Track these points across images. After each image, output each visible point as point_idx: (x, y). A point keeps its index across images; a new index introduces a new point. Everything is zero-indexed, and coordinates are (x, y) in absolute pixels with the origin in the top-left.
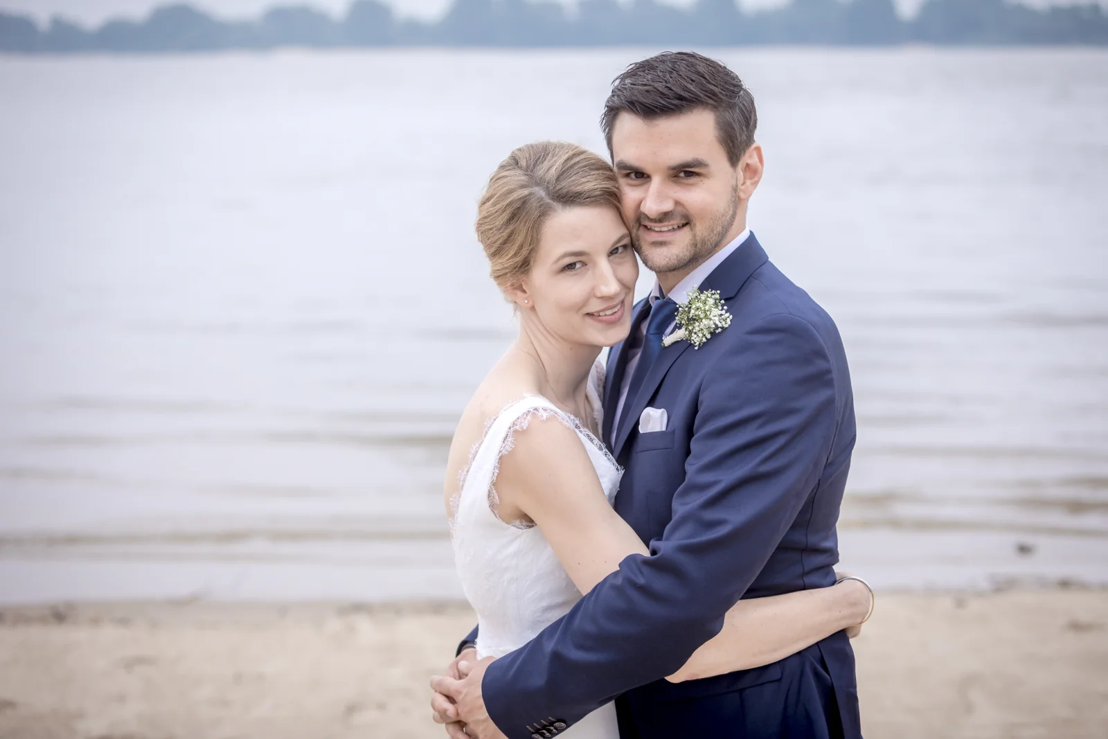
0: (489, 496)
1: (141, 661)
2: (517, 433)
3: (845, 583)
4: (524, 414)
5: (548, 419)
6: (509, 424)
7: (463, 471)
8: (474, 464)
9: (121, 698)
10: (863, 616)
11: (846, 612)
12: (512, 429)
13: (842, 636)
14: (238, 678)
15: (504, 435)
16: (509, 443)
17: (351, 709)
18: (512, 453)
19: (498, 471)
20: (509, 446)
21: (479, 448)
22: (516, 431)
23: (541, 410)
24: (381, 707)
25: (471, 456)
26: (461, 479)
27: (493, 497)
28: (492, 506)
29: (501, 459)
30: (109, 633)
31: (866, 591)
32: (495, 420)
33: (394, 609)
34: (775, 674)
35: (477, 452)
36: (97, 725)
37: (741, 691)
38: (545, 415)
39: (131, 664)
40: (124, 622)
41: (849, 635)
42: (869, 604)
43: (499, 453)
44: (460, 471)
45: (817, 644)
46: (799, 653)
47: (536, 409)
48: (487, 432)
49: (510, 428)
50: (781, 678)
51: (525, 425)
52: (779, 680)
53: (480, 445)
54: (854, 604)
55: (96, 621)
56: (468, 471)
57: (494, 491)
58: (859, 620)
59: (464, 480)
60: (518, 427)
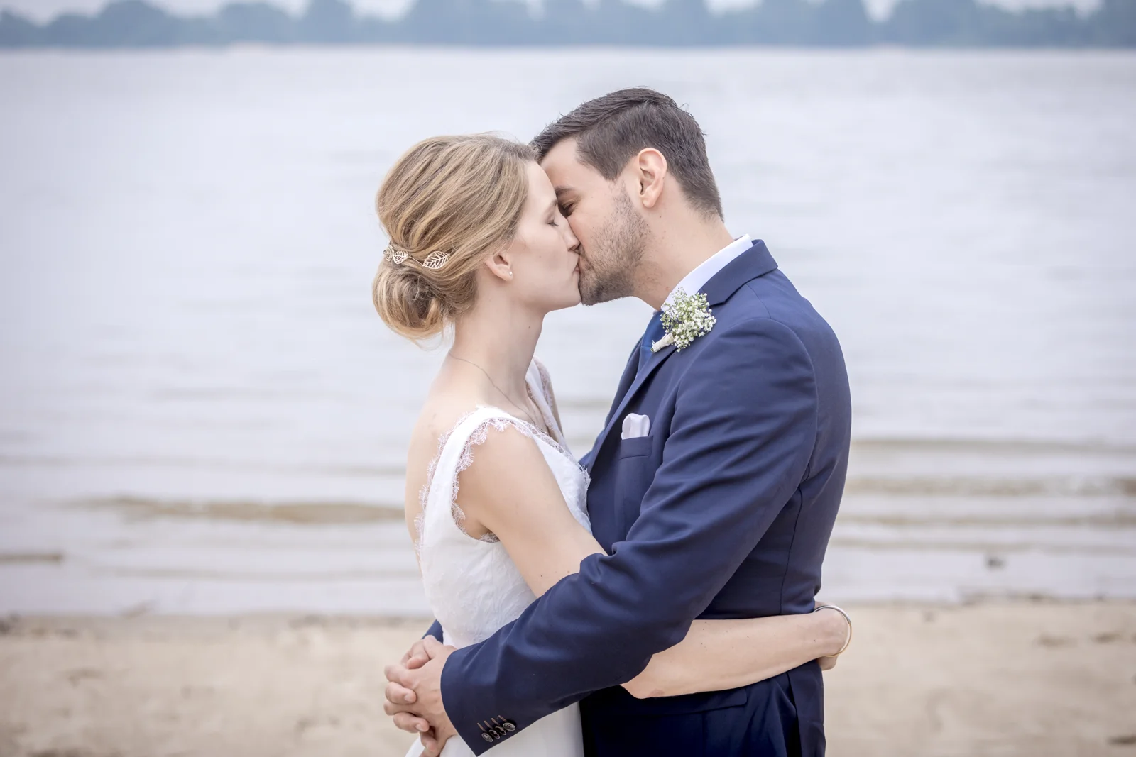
0: (453, 514)
1: (87, 674)
2: (475, 448)
3: (823, 611)
4: (480, 426)
5: (505, 430)
6: (465, 438)
7: (423, 490)
8: (434, 482)
9: (66, 713)
10: (839, 648)
11: (821, 641)
12: (469, 444)
13: (813, 668)
14: (187, 692)
15: (460, 450)
16: (467, 458)
17: (303, 724)
18: (471, 469)
19: (458, 488)
20: (467, 462)
21: (436, 465)
22: (474, 446)
23: (497, 420)
24: (334, 722)
25: (429, 475)
26: (423, 499)
27: (458, 514)
28: (459, 523)
29: (461, 476)
30: (54, 645)
31: (844, 623)
32: (449, 435)
33: (349, 622)
34: (741, 699)
35: (435, 470)
36: (40, 741)
37: (705, 713)
38: (502, 426)
39: (75, 677)
40: (69, 633)
41: (822, 667)
42: (846, 635)
43: (457, 469)
44: (420, 491)
45: (787, 673)
46: (768, 681)
47: (492, 420)
48: (442, 449)
49: (467, 443)
50: (746, 704)
51: (483, 437)
52: (744, 706)
53: (437, 462)
54: (830, 634)
55: (40, 633)
56: (428, 491)
57: (458, 507)
58: (834, 651)
59: (426, 500)
60: (475, 441)
